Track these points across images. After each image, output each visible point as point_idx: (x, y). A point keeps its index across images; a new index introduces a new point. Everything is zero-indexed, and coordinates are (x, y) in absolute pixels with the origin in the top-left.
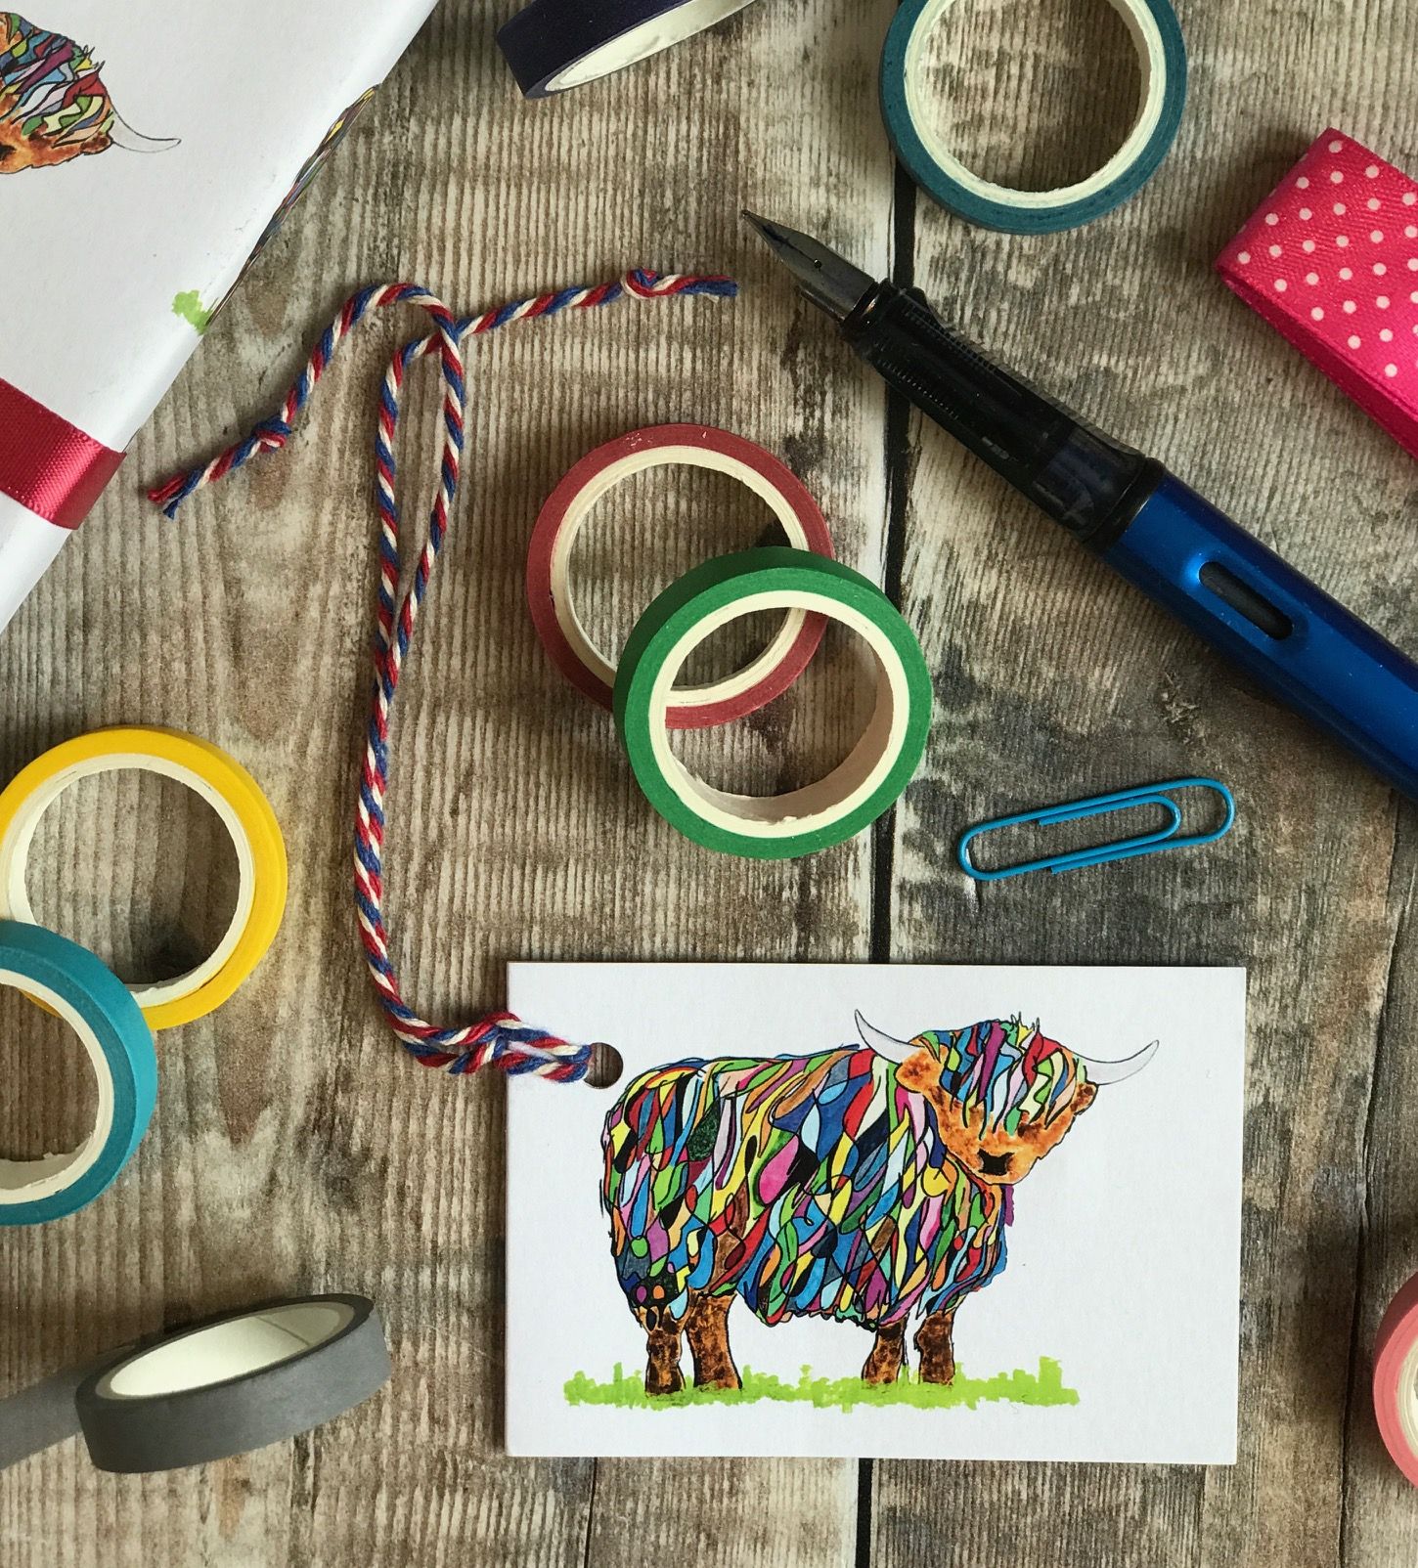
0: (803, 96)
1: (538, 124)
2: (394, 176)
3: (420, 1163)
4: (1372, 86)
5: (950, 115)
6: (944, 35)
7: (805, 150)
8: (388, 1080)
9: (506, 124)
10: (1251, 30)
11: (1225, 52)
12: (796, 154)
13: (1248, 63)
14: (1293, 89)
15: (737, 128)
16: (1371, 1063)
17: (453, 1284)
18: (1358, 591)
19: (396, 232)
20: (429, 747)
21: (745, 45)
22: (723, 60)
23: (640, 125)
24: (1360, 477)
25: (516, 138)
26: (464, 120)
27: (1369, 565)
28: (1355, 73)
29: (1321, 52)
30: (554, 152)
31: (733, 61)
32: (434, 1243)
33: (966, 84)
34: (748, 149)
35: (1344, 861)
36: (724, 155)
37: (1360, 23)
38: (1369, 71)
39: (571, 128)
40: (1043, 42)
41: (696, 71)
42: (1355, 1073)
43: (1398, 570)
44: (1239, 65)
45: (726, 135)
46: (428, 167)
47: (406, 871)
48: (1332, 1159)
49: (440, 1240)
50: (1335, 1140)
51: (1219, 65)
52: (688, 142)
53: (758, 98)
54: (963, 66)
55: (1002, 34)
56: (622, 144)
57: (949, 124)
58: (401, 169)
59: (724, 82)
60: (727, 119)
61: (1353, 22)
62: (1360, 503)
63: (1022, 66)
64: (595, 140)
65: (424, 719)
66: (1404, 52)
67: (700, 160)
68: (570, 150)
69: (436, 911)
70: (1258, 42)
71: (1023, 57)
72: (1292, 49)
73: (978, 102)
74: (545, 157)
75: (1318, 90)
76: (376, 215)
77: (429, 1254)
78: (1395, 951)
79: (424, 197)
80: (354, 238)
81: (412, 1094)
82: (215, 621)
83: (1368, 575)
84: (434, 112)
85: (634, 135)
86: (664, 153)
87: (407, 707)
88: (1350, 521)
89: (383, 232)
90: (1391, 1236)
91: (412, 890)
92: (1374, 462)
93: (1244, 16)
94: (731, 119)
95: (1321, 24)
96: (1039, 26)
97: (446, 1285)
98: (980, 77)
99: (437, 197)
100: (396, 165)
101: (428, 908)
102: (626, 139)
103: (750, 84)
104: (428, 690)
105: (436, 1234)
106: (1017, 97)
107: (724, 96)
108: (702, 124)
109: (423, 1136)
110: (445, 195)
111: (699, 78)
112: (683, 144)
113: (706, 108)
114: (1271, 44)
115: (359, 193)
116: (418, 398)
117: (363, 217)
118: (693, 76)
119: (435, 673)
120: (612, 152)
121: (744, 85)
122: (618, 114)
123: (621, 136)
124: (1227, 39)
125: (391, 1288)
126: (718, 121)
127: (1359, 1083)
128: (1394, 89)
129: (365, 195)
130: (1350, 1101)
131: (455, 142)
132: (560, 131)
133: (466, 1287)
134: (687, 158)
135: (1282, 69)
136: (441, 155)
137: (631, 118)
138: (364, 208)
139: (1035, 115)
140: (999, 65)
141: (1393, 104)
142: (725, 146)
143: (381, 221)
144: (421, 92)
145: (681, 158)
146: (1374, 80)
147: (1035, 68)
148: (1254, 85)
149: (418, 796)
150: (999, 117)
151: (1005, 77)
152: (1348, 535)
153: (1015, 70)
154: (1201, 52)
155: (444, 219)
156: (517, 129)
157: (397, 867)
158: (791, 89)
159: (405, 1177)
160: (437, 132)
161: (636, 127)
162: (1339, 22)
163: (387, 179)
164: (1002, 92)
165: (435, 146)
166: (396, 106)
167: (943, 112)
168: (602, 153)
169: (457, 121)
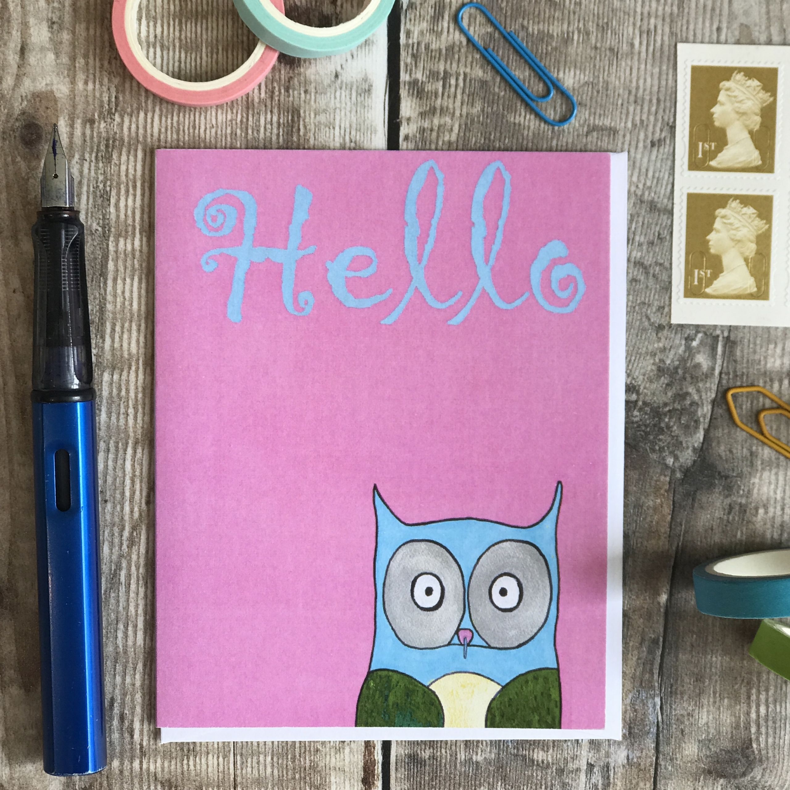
0: (335, 98)
1: (187, 116)
2: (107, 146)
3: (133, 700)
4: (651, 89)
5: (418, 108)
6: (413, 63)
7: (337, 128)
8: (114, 654)
9: (169, 116)
10: (584, 58)
11: (570, 70)
12: (332, 130)
13: (582, 76)
14: (607, 90)
15: (299, 116)
16: (662, 630)
17: (152, 768)
18: (649, 368)
19: (109, 178)
20: (133, 466)
21: (302, 70)
22: (290, 79)
23: (245, 115)
24: (649, 305)
25: (175, 124)
26: (146, 114)
27: (655, 355)
28: (641, 82)
29: (622, 70)
30: (197, 131)
31: (296, 79)
32: (141, 745)
33: (426, 90)
34: (305, 127)
35: (645, 519)
36: (292, 131)
37: (643, 55)
38: (649, 80)
39: (206, 118)
40: (469, 67)
41: (275, 85)
42: (653, 636)
43: (671, 356)
44: (577, 78)
45: (293, 120)
46: (126, 141)
47: (122, 536)
48: (641, 684)
49: (145, 744)
50: (643, 673)
51: (566, 78)
52: (272, 125)
53: (310, 99)
54: (424, 79)
55: (446, 62)
56: (234, 126)
57: (417, 112)
58: (111, 142)
59: (291, 91)
60: (293, 112)
61: (639, 53)
62: (649, 320)
63: (457, 79)
64: (219, 125)
65: (130, 451)
66: (668, 69)
67: (278, 135)
68: (205, 131)
69: (138, 558)
70: (588, 65)
71: (458, 75)
72: (607, 68)
73: (433, 100)
74: (192, 134)
75: (621, 91)
76: (97, 168)
77: (138, 751)
78: (674, 568)
79: (124, 158)
80: (85, 182)
81: (127, 662)
82: (11, 398)
83: (654, 360)
84: (129, 110)
85: (241, 121)
86: (258, 131)
87: (120, 444)
88: (644, 330)
89: (101, 178)
90: (674, 726)
91: (125, 547)
92: (657, 297)
93: (579, 51)
94: (295, 112)
95: (622, 54)
96: (466, 57)
97: (148, 769)
98: (434, 87)
99: (132, 158)
100: (108, 140)
101: (134, 557)
102: (236, 124)
103: (306, 92)
104: (132, 434)
105: (142, 740)
106: (455, 97)
107: (291, 99)
108: (279, 114)
109: (134, 685)
110: (136, 156)
111: (277, 89)
112: (269, 126)
113: (282, 105)
114: (595, 66)
115: (87, 156)
116: (123, 271)
117: (89, 169)
118: (274, 88)
119: (135, 425)
120: (229, 131)
121: (302, 92)
122: (232, 110)
123: (234, 122)
124: (571, 63)
125: (117, 771)
126: (288, 113)
127: (655, 642)
128: (663, 89)
129: (90, 158)
130: (651, 652)
131: (141, 127)
132: (200, 120)
133: (159, 769)
134: (271, 134)
135: (601, 79)
136: (133, 134)
137: (239, 112)
138: (90, 164)
139: (465, 106)
140: (445, 79)
141: (662, 98)
142: (292, 127)
143: (100, 172)
144: (121, 99)
145: (268, 134)
146: (652, 86)
147: (465, 80)
148: (586, 89)
149: (127, 494)
150: (445, 109)
151: (448, 86)
152: (643, 337)
153: (453, 82)
154: (556, 70)
155: (135, 170)
156: (175, 118)
157: (116, 534)
158: (328, 94)
159: (124, 708)
160: (130, 122)
161: (242, 117)
162: (632, 53)
163: (103, 148)
164: (446, 94)
165: (130, 129)
166: (107, 107)
167: (414, 105)
168: (224, 132)
169: (142, 115)
